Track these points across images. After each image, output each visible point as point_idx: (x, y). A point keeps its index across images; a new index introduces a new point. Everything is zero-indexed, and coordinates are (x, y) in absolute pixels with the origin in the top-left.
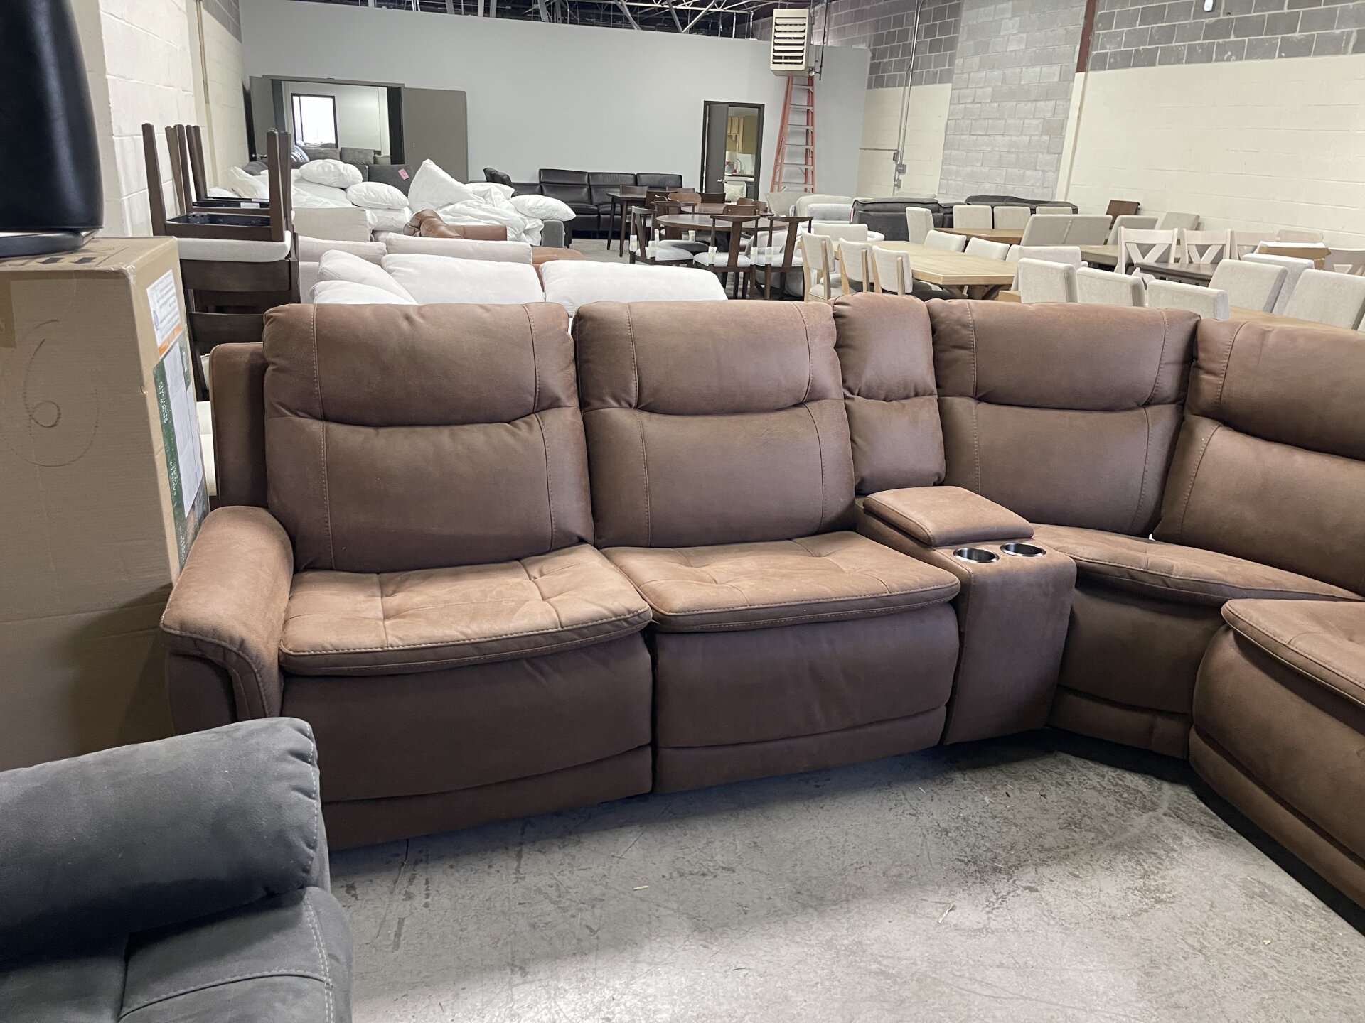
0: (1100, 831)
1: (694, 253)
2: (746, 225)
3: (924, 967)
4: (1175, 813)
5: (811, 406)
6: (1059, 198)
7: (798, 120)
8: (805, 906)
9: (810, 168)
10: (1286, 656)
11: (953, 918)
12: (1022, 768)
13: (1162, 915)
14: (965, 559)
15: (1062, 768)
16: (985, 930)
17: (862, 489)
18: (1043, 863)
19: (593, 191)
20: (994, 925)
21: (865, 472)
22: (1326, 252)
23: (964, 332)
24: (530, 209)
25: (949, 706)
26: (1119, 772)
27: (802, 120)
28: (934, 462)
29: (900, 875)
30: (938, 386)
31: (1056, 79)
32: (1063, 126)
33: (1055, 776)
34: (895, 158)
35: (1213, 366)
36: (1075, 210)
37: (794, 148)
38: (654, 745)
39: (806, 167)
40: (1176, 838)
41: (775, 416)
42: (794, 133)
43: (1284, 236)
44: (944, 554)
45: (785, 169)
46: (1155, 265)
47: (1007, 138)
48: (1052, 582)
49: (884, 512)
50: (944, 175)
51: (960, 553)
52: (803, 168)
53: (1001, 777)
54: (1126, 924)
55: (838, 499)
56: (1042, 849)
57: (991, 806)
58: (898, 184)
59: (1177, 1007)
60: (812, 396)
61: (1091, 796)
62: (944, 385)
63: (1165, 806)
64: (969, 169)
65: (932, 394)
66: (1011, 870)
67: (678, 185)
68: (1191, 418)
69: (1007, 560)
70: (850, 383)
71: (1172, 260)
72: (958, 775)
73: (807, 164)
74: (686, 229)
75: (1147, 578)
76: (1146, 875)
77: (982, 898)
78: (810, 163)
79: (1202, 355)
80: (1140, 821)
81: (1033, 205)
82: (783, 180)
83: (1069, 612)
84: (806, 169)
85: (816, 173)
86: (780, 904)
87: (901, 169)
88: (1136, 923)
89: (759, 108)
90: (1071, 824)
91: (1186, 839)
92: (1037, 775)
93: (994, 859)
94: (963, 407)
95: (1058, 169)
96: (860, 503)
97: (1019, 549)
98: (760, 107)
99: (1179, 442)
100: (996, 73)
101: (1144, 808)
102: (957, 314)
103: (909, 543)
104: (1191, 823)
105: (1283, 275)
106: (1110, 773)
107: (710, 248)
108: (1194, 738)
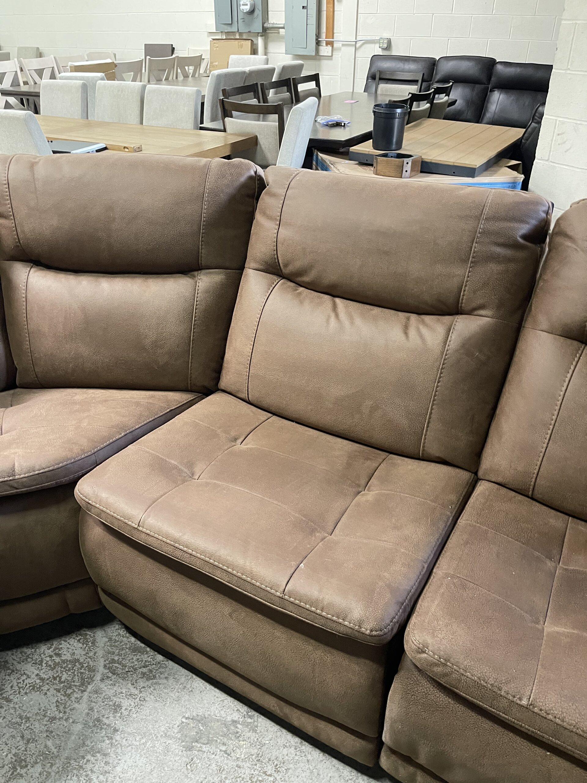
4: (110, 670)
22: (113, 65)
43: (90, 57)
46: (11, 89)
61: (32, 703)
63: (100, 666)
71: (22, 84)
91: (125, 703)
101: (83, 685)
105: (85, 88)
108: (103, 596)
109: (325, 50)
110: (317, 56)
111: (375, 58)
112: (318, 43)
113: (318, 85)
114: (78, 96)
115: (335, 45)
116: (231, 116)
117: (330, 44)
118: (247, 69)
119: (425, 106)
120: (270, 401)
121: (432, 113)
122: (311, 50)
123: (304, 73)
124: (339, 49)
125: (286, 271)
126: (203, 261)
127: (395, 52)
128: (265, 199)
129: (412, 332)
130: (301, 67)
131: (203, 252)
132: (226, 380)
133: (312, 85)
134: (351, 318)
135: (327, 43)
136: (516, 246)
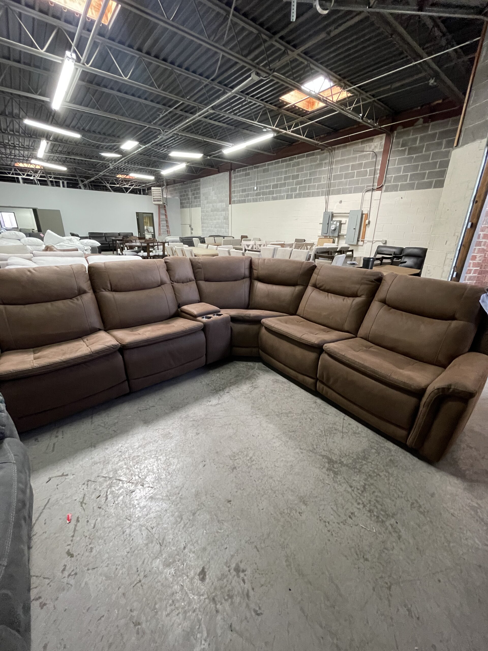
0: (243, 376)
1: (137, 253)
2: (150, 244)
3: (203, 416)
4: (259, 369)
5: (162, 286)
6: (230, 235)
7: (163, 217)
8: (174, 410)
9: (168, 230)
10: (274, 329)
11: (210, 403)
12: (225, 366)
13: (256, 391)
14: (205, 319)
15: (235, 364)
16: (218, 404)
17: (179, 306)
18: (230, 386)
20: (220, 402)
21: (180, 302)
22: (284, 244)
23: (199, 264)
24: (86, 243)
25: (206, 355)
26: (247, 362)
27: (164, 217)
28: (197, 297)
29: (198, 397)
30: (195, 278)
31: (225, 206)
32: (228, 218)
33: (233, 366)
34: (190, 226)
35: (256, 268)
36: (233, 238)
38: (128, 380)
40: (259, 374)
41: (152, 290)
43: (277, 241)
44: (199, 318)
45: (162, 230)
46: (251, 249)
47: (216, 221)
48: (225, 321)
49: (185, 311)
50: (203, 230)
51: (203, 318)
53: (221, 369)
54: (249, 395)
55: (173, 309)
56: (230, 383)
58: (192, 233)
59: (259, 409)
60: (162, 283)
61: (241, 369)
62: (197, 279)
63: (256, 367)
64: (208, 229)
65: (194, 281)
66: (223, 389)
67: (132, 235)
68: (253, 281)
69: (214, 317)
70: (172, 279)
71: (254, 248)
72: (211, 371)
73: (167, 228)
74: (134, 246)
76: (253, 383)
77: (217, 397)
79: (253, 266)
80: (251, 372)
81: (224, 237)
82: (161, 233)
83: (230, 328)
85: (170, 231)
86: (167, 411)
87: (192, 229)
88: (251, 394)
90: (237, 376)
91: (261, 374)
92: (229, 367)
93: (220, 388)
94: (202, 283)
95: (228, 228)
96: (179, 310)
97: (217, 315)
98: (152, 214)
99: (251, 286)
100: (211, 205)
101: (252, 369)
102: (197, 260)
103: (191, 317)
104: (262, 370)
105: (275, 249)
106: (245, 363)
107: (142, 251)
108: (260, 351)
109: (360, 243)
110: (357, 245)
111: (379, 247)
112: (358, 241)
113: (353, 253)
114: (272, 251)
115: (365, 242)
116: (318, 259)
117: (363, 241)
118: (328, 247)
119: (389, 261)
120: (308, 316)
121: (392, 263)
122: (355, 243)
123: (349, 249)
124: (366, 243)
125: (318, 286)
126: (298, 283)
127: (388, 245)
128: (316, 270)
129: (345, 300)
130: (349, 248)
131: (299, 281)
132: (299, 312)
133: (351, 253)
134: (331, 297)
135: (362, 241)
136: (372, 281)
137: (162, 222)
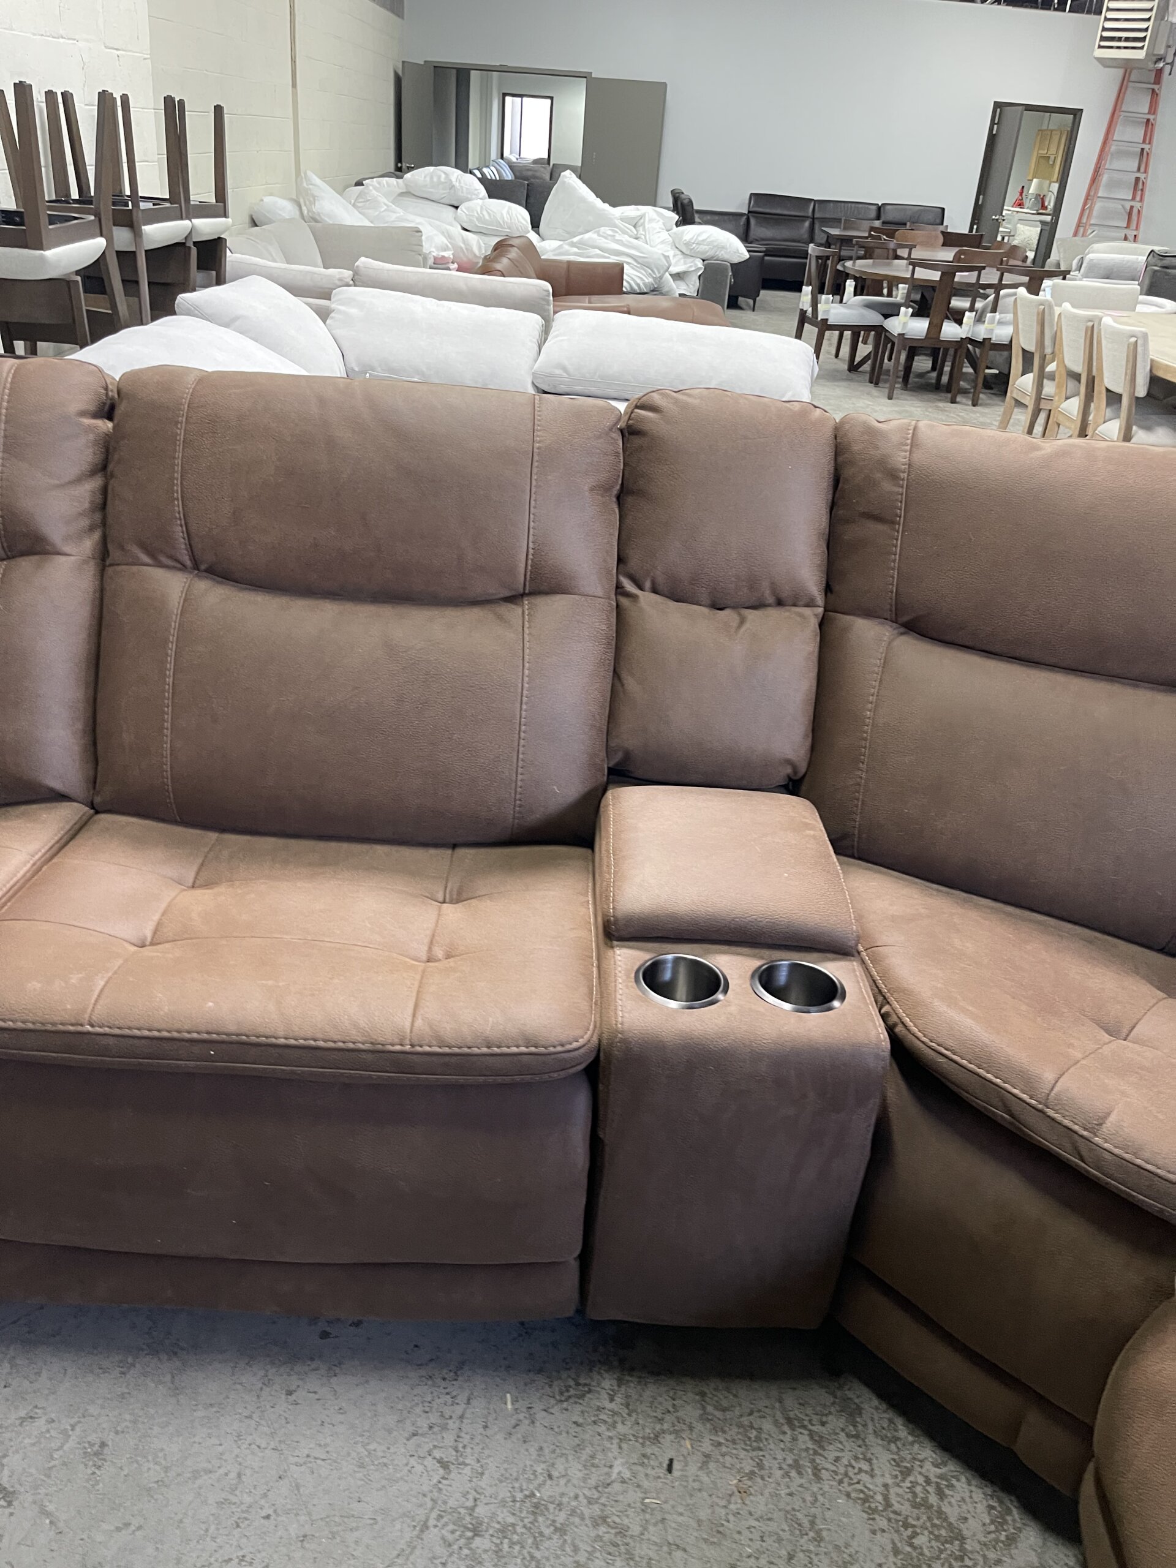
1: (886, 316)
5: (530, 601)
7: (1130, 134)
9: (1137, 205)
15: (836, 1422)
17: (627, 770)
19: (817, 227)
21: (631, 742)
23: (887, 486)
25: (583, 1261)
26: (952, 1467)
27: (1138, 133)
30: (828, 589)
33: (804, 1441)
37: (1116, 175)
39: (1132, 203)
41: (453, 615)
42: (1121, 154)
44: (619, 961)
45: (1098, 206)
52: (1128, 206)
53: (690, 1412)
55: (548, 789)
57: (617, 1487)
60: (540, 582)
65: (811, 604)
67: (938, 221)
70: (637, 563)
72: (608, 1382)
73: (1133, 199)
74: (894, 281)
75: (1043, 1127)
78: (1138, 198)
82: (1092, 221)
84: (1132, 207)
85: (1144, 212)
89: (1075, 115)
92: (767, 1425)
94: (869, 639)
98: (1076, 113)
102: (883, 449)
107: (903, 309)
137: (1117, 164)
